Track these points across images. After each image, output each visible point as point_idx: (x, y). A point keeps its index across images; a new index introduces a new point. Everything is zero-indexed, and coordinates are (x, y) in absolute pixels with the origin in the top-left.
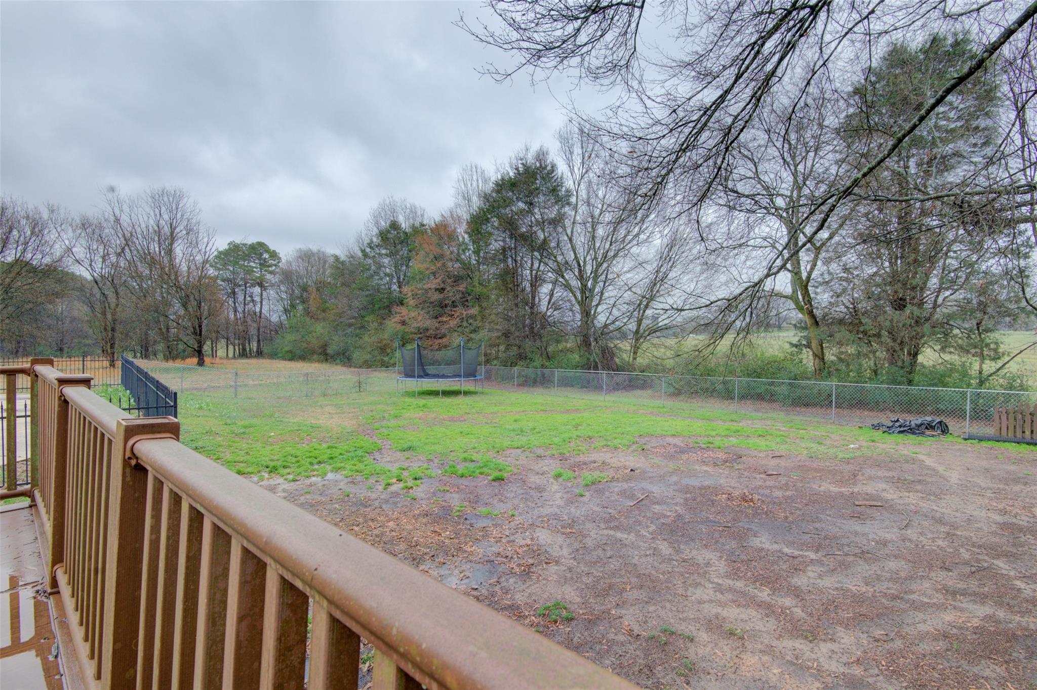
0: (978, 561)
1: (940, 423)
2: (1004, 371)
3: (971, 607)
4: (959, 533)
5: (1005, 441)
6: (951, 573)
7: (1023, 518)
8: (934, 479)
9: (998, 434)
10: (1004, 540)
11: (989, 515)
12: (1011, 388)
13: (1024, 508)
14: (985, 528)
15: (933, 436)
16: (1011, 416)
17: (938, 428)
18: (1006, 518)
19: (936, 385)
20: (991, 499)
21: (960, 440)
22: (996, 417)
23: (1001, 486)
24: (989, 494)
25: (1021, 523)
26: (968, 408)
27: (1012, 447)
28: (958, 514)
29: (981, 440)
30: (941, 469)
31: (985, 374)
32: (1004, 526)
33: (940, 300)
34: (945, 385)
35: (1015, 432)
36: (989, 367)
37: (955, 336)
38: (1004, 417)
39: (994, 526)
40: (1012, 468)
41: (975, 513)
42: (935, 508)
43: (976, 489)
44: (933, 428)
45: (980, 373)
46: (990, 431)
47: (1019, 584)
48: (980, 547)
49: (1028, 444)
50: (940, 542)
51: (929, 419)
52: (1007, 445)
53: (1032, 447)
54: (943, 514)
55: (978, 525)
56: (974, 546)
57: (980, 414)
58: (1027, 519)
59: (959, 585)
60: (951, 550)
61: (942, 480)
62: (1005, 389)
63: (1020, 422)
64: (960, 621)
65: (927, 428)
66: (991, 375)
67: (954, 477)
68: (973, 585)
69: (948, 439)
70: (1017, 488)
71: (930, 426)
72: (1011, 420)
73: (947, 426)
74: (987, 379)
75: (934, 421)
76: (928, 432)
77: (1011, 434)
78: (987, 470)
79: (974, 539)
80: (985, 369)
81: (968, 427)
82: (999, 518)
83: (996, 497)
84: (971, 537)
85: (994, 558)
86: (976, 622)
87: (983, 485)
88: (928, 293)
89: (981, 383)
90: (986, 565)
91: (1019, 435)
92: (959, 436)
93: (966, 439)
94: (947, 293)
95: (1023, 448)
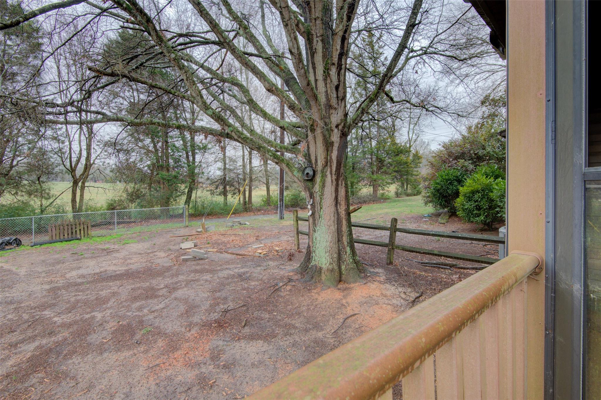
0: (34, 317)
1: (16, 239)
2: (55, 203)
3: (26, 347)
4: (23, 305)
5: (54, 243)
6: (15, 333)
7: (61, 282)
8: (9, 277)
9: (51, 239)
10: (50, 298)
11: (43, 287)
12: (58, 213)
13: (62, 276)
14: (40, 296)
15: (11, 249)
16: (58, 228)
17: (14, 243)
18: (53, 285)
19: (13, 216)
20: (44, 277)
21: (29, 247)
22: (50, 231)
23: (50, 268)
24: (43, 275)
25: (60, 285)
26: (33, 227)
27: (58, 245)
28: (23, 294)
29: (41, 244)
30: (14, 269)
31: (44, 207)
32: (49, 291)
33: (15, 163)
34: (19, 215)
35: (60, 236)
36: (45, 203)
37: (25, 185)
38: (54, 230)
39: (44, 292)
40: (57, 256)
41: (34, 289)
42: (8, 295)
43: (36, 274)
44: (11, 244)
45: (41, 206)
46: (47, 238)
47: (56, 319)
48: (35, 308)
49: (66, 241)
50: (10, 316)
51: (7, 238)
52: (56, 244)
53: (68, 243)
54: (13, 297)
55: (36, 296)
56: (31, 309)
57: (41, 230)
58: (63, 281)
59: (20, 338)
60: (17, 318)
61: (14, 275)
62: (55, 214)
63: (62, 230)
64: (19, 360)
65: (6, 245)
66: (47, 206)
67: (22, 272)
68: (29, 333)
69: (22, 248)
70: (58, 267)
71: (9, 243)
72: (58, 231)
73: (20, 241)
74: (45, 209)
75: (11, 239)
76: (7, 247)
77: (58, 238)
78: (43, 261)
79: (32, 305)
80: (44, 203)
81: (34, 239)
82: (47, 287)
83: (47, 276)
84: (30, 304)
85: (43, 311)
86: (29, 355)
87: (40, 270)
88: (6, 158)
89: (42, 211)
90: (38, 317)
91: (62, 237)
92: (28, 245)
93: (32, 246)
94: (19, 159)
95: (64, 243)
